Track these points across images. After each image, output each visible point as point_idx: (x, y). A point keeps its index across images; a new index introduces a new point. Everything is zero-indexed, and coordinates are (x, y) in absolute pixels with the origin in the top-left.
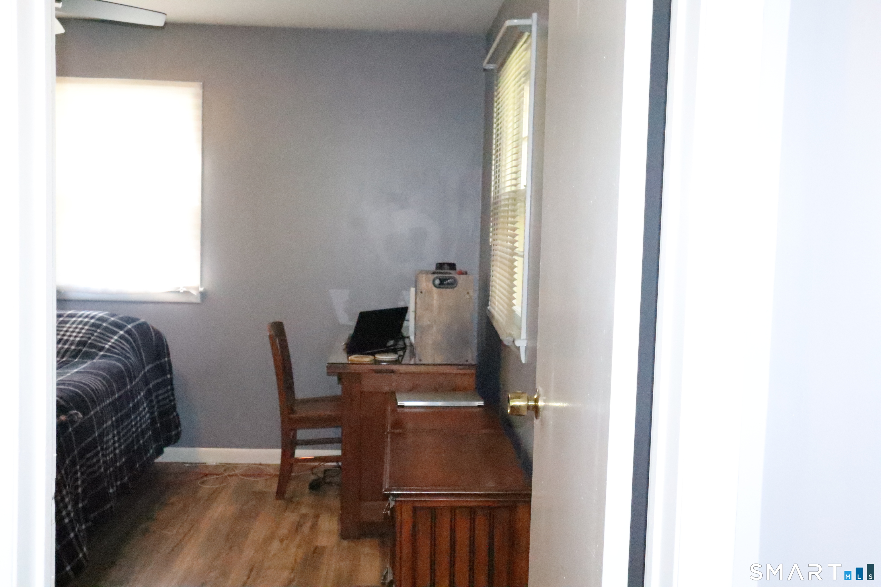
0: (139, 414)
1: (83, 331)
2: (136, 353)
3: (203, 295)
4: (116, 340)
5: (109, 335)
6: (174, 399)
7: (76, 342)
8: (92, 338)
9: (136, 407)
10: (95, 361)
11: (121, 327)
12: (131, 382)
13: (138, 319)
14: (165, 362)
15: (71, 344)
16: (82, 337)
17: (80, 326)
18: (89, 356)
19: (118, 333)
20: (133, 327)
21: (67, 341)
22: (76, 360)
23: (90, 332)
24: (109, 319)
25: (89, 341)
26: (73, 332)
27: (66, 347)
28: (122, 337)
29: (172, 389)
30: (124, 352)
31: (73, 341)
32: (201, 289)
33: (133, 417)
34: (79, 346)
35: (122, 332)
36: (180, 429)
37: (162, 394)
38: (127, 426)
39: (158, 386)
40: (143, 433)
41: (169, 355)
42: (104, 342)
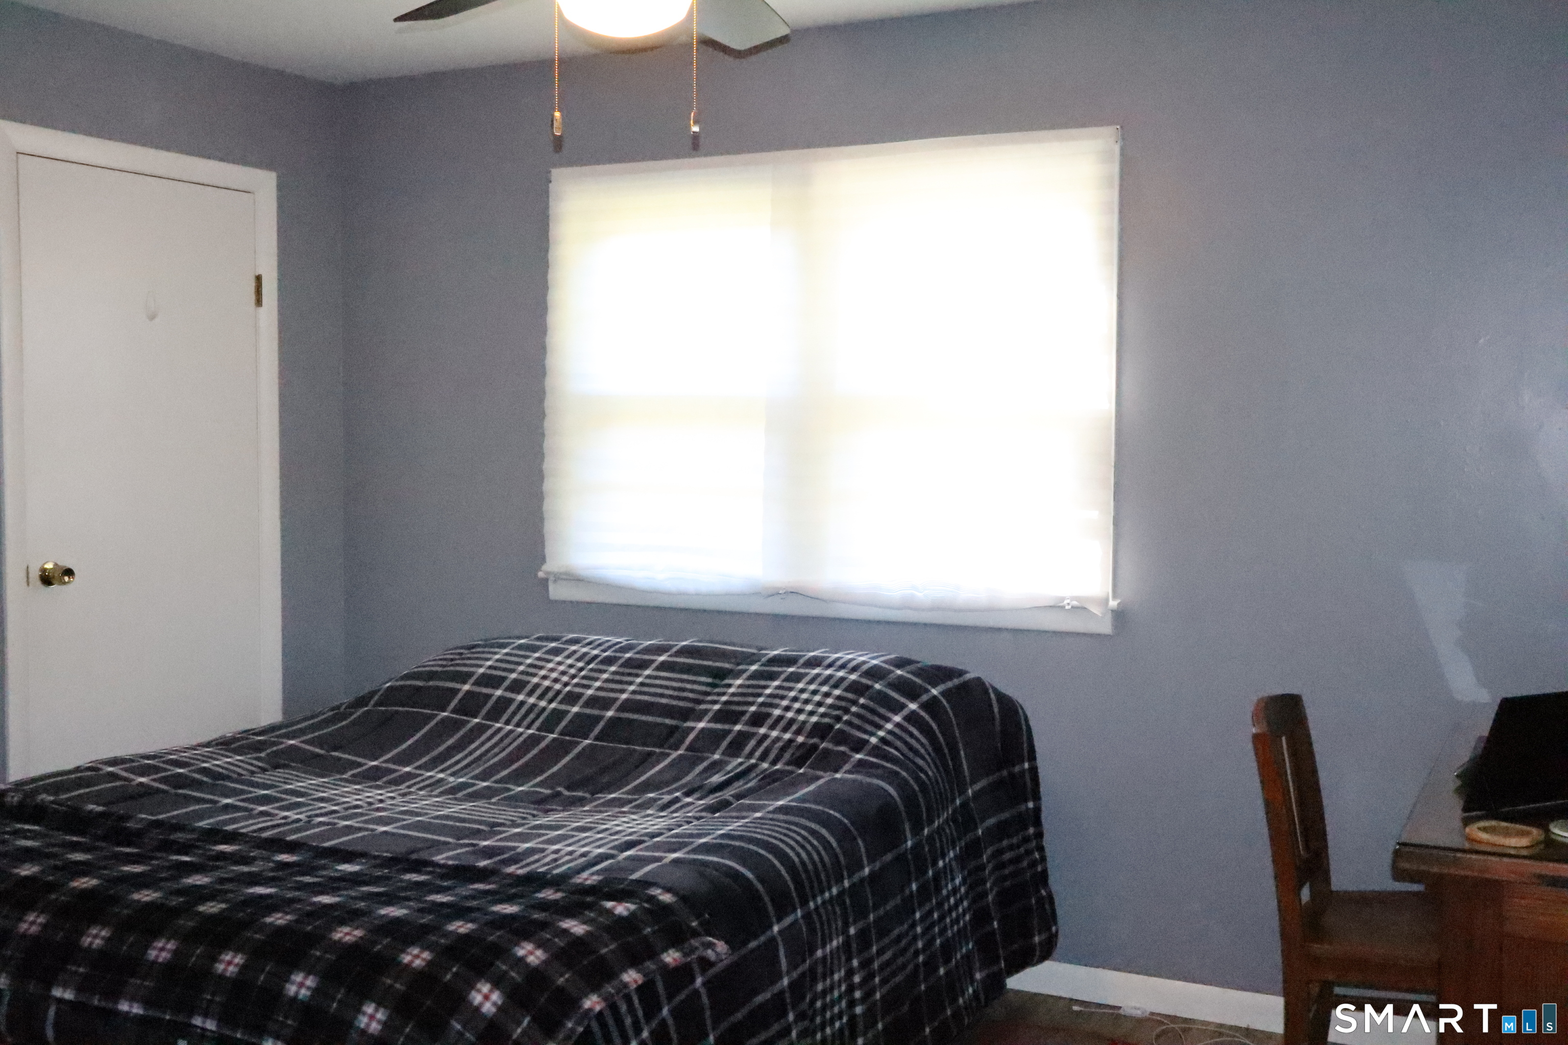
0: (940, 905)
1: (829, 701)
2: (942, 756)
3: (1120, 616)
4: (898, 725)
5: (882, 711)
6: (1043, 859)
7: (808, 727)
8: (845, 718)
9: (928, 891)
10: (838, 776)
11: (912, 693)
12: (917, 829)
13: (961, 673)
14: (1023, 772)
15: (798, 732)
16: (823, 715)
17: (825, 689)
18: (831, 762)
19: (907, 706)
20: (943, 693)
21: (792, 721)
22: (801, 771)
23: (843, 704)
24: (891, 672)
25: (838, 726)
26: (807, 702)
27: (787, 736)
28: (912, 718)
29: (1040, 835)
30: (911, 755)
31: (804, 723)
32: (1113, 604)
33: (918, 915)
34: (813, 738)
35: (913, 706)
36: (1054, 929)
37: (1011, 848)
38: (899, 938)
39: (1002, 830)
40: (948, 950)
41: (1032, 756)
42: (869, 728)
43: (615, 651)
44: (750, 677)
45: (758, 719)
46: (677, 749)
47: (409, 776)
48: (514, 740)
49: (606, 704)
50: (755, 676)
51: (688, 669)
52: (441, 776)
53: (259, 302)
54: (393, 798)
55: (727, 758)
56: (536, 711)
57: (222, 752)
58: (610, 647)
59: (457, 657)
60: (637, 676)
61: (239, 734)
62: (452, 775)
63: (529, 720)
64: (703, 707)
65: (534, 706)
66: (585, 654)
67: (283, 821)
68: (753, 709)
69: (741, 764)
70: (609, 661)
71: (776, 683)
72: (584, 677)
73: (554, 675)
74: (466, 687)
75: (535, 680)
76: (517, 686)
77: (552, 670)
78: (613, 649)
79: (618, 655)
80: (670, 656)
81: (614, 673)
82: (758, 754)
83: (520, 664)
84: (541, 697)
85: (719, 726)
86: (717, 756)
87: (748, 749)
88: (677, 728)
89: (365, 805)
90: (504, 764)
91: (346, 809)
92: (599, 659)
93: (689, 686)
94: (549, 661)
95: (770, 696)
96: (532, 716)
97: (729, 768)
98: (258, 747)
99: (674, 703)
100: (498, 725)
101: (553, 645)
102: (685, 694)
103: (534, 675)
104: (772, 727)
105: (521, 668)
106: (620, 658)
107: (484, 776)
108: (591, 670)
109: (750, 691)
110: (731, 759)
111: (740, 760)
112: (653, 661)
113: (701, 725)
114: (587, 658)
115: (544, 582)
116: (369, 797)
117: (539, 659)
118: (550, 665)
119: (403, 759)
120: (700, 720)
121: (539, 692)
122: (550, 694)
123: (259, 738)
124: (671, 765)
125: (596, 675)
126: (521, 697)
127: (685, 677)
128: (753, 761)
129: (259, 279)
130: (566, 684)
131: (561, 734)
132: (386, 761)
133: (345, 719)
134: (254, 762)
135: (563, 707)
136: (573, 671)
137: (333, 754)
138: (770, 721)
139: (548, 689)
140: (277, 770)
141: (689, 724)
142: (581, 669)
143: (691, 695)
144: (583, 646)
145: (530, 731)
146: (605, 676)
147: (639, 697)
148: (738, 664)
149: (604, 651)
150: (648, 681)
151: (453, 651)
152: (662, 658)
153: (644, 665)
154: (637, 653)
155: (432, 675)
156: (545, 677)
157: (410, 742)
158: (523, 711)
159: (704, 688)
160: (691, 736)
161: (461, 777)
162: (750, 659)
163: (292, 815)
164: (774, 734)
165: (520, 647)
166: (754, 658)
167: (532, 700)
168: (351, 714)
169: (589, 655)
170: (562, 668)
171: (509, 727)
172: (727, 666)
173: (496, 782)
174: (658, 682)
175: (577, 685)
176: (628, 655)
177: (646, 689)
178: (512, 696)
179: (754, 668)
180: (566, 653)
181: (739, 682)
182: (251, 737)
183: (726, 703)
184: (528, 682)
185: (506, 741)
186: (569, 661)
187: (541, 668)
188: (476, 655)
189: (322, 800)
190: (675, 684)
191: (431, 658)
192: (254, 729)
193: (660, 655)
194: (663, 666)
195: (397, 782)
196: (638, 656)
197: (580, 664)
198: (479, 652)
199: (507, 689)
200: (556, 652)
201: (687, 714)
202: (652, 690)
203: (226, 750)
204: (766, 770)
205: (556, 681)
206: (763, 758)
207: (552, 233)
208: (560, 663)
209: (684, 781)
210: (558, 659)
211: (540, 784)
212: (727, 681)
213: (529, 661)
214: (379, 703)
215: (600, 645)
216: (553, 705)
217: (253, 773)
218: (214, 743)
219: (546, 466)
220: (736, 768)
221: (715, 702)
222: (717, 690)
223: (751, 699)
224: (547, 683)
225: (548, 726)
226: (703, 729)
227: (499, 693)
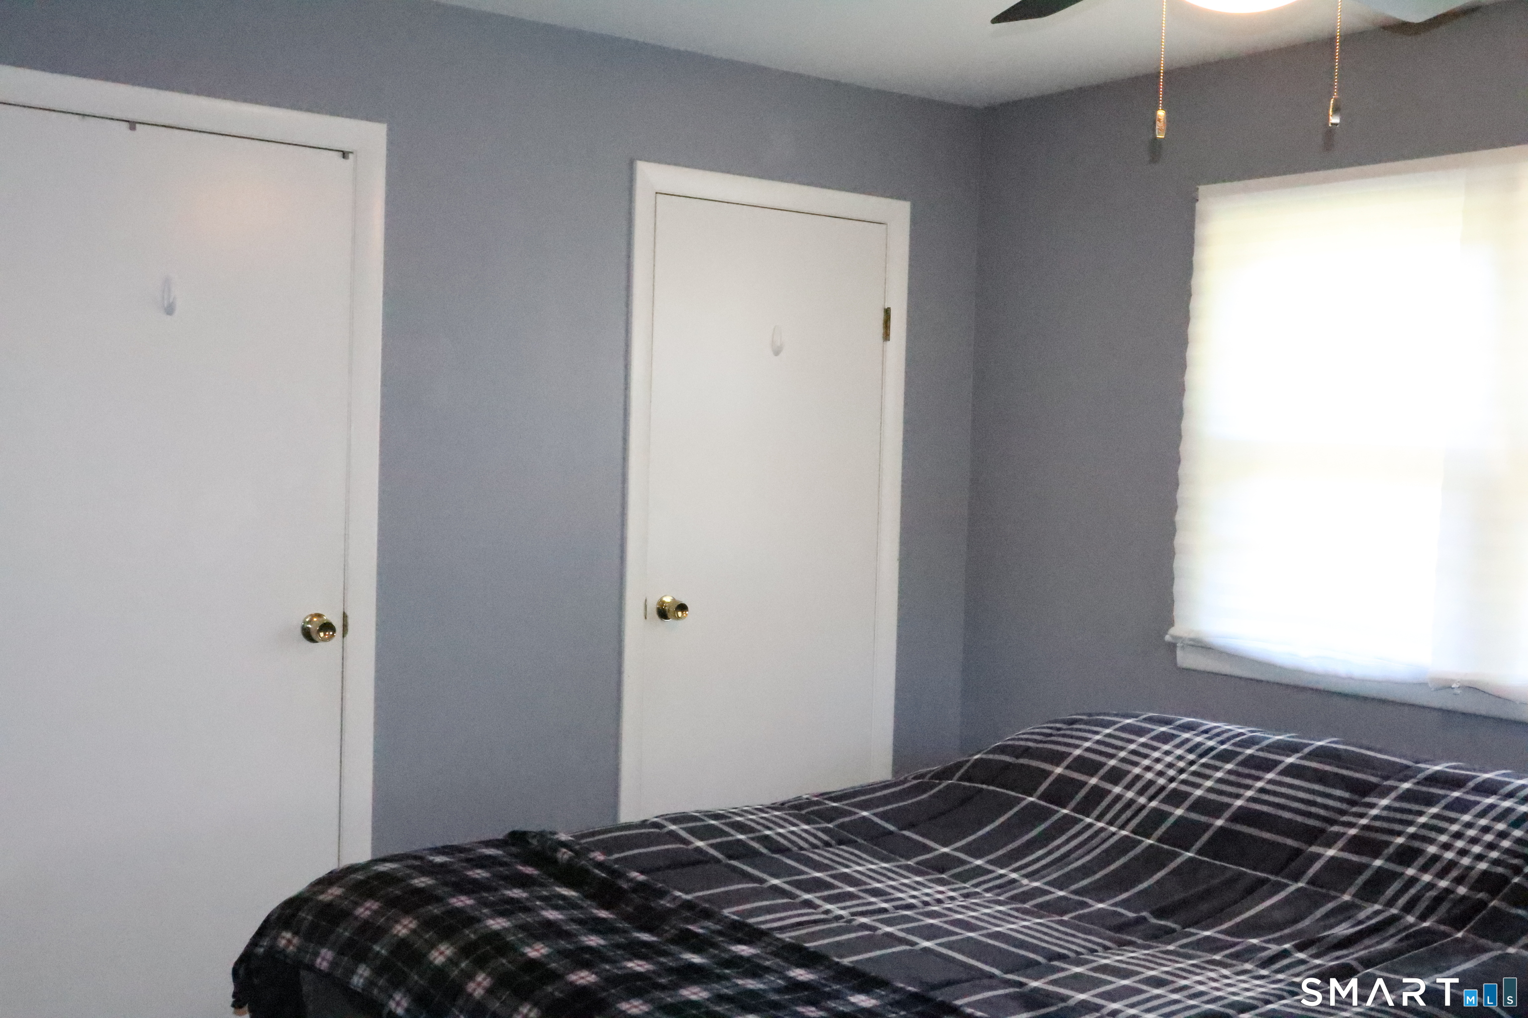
1: (1506, 843)
7: (1474, 876)
10: (1511, 950)
15: (1459, 880)
16: (1496, 862)
17: (1501, 826)
18: (1503, 929)
21: (1451, 865)
22: (1460, 936)
25: (1516, 880)
26: (1474, 841)
27: (1444, 884)
31: (1469, 869)
34: (1479, 891)
43: (1234, 744)
44: (1400, 798)
45: (1406, 855)
46: (1296, 880)
47: (979, 871)
48: (1104, 841)
49: (1217, 809)
50: (1407, 796)
51: (1321, 778)
52: (1014, 876)
53: (886, 336)
54: (952, 898)
55: (1358, 902)
56: (1134, 807)
57: (791, 819)
58: (1229, 739)
59: (1055, 732)
60: (1258, 779)
61: (817, 796)
62: (1026, 876)
63: (1124, 817)
64: (1335, 828)
65: (1131, 802)
66: (1199, 745)
67: (823, 916)
68: (1400, 840)
69: (1377, 913)
70: (1226, 757)
71: (1434, 810)
72: (1194, 773)
73: (1159, 767)
74: (1059, 770)
75: (1137, 770)
76: (1115, 776)
77: (1158, 760)
78: (1232, 741)
79: (1239, 749)
80: (1301, 758)
81: (1230, 772)
82: (1401, 902)
83: (1122, 749)
84: (1141, 793)
85: (1355, 858)
86: (1347, 897)
87: (1390, 892)
88: (1298, 852)
89: (919, 904)
90: (1086, 871)
91: (897, 908)
92: (1214, 753)
93: (1319, 800)
94: (1155, 749)
95: (1424, 826)
96: (1129, 813)
97: (1362, 915)
98: (828, 815)
99: (1299, 819)
100: (1089, 820)
101: (1163, 729)
102: (1313, 809)
103: (1136, 764)
104: (1424, 869)
105: (1122, 754)
106: (1239, 753)
107: (1059, 884)
108: (1204, 765)
109: (1399, 816)
110: (1365, 904)
111: (1377, 907)
112: (1279, 763)
113: (1331, 852)
114: (1200, 750)
115: (1172, 647)
116: (927, 895)
117: (1144, 745)
118: (1156, 754)
119: (975, 850)
120: (1329, 845)
121: (1139, 785)
122: (1152, 791)
123: (835, 804)
124: (1286, 901)
125: (1208, 772)
126: (1117, 790)
127: (1316, 787)
128: (1394, 911)
129: (887, 312)
130: (1172, 780)
131: (1159, 840)
132: (956, 850)
133: (925, 792)
134: (820, 834)
135: (1166, 808)
136: (1181, 764)
137: (907, 833)
138: (1421, 861)
139: (1151, 783)
140: (842, 847)
141: (1314, 849)
142: (1192, 763)
143: (1322, 812)
144: (1197, 735)
145: (1124, 833)
146: (1219, 775)
147: (1258, 807)
148: (1387, 778)
149: (1222, 743)
150: (1270, 787)
151: (1052, 725)
152: (1290, 760)
153: (1269, 765)
154: (1261, 750)
155: (1026, 752)
156: (1148, 769)
157: (988, 829)
158: (1118, 806)
159: (1338, 805)
160: (1317, 866)
161: (1036, 880)
162: (1404, 773)
163: (835, 909)
164: (1427, 878)
165: (1123, 729)
166: (1409, 773)
167: (1130, 795)
168: (935, 785)
169: (1203, 747)
170: (1169, 759)
171: (1100, 825)
172: (1374, 779)
173: (1075, 892)
174: (1283, 790)
175: (1184, 782)
176: (1249, 752)
177: (1266, 797)
178: (1108, 786)
179: (1406, 785)
180: (1177, 741)
181: (1385, 802)
182: (827, 802)
183: (1365, 828)
184: (1129, 772)
185: (1094, 842)
186: (1179, 752)
187: (1146, 756)
188: (1074, 733)
189: (876, 892)
190: (1301, 795)
191: (1028, 730)
192: (830, 793)
193: (1288, 756)
194: (1291, 771)
195: (964, 877)
196: (1261, 754)
197: (1191, 757)
198: (1080, 730)
199: (1102, 778)
200: (1165, 738)
201: (1315, 836)
202: (1272, 799)
203: (795, 816)
204: (1412, 925)
205: (1160, 774)
206: (1408, 908)
207: (1196, 258)
208: (1167, 753)
209: (1300, 925)
210: (1166, 747)
211: (1124, 904)
212: (1367, 800)
213: (1132, 747)
214: (966, 777)
215: (1218, 735)
216: (1154, 804)
217: (815, 846)
218: (787, 805)
219: (1178, 518)
220: (1369, 918)
221: (1351, 825)
222: (1354, 809)
223: (1397, 827)
224: (1149, 776)
225: (1144, 829)
226: (1332, 858)
227: (1094, 781)
